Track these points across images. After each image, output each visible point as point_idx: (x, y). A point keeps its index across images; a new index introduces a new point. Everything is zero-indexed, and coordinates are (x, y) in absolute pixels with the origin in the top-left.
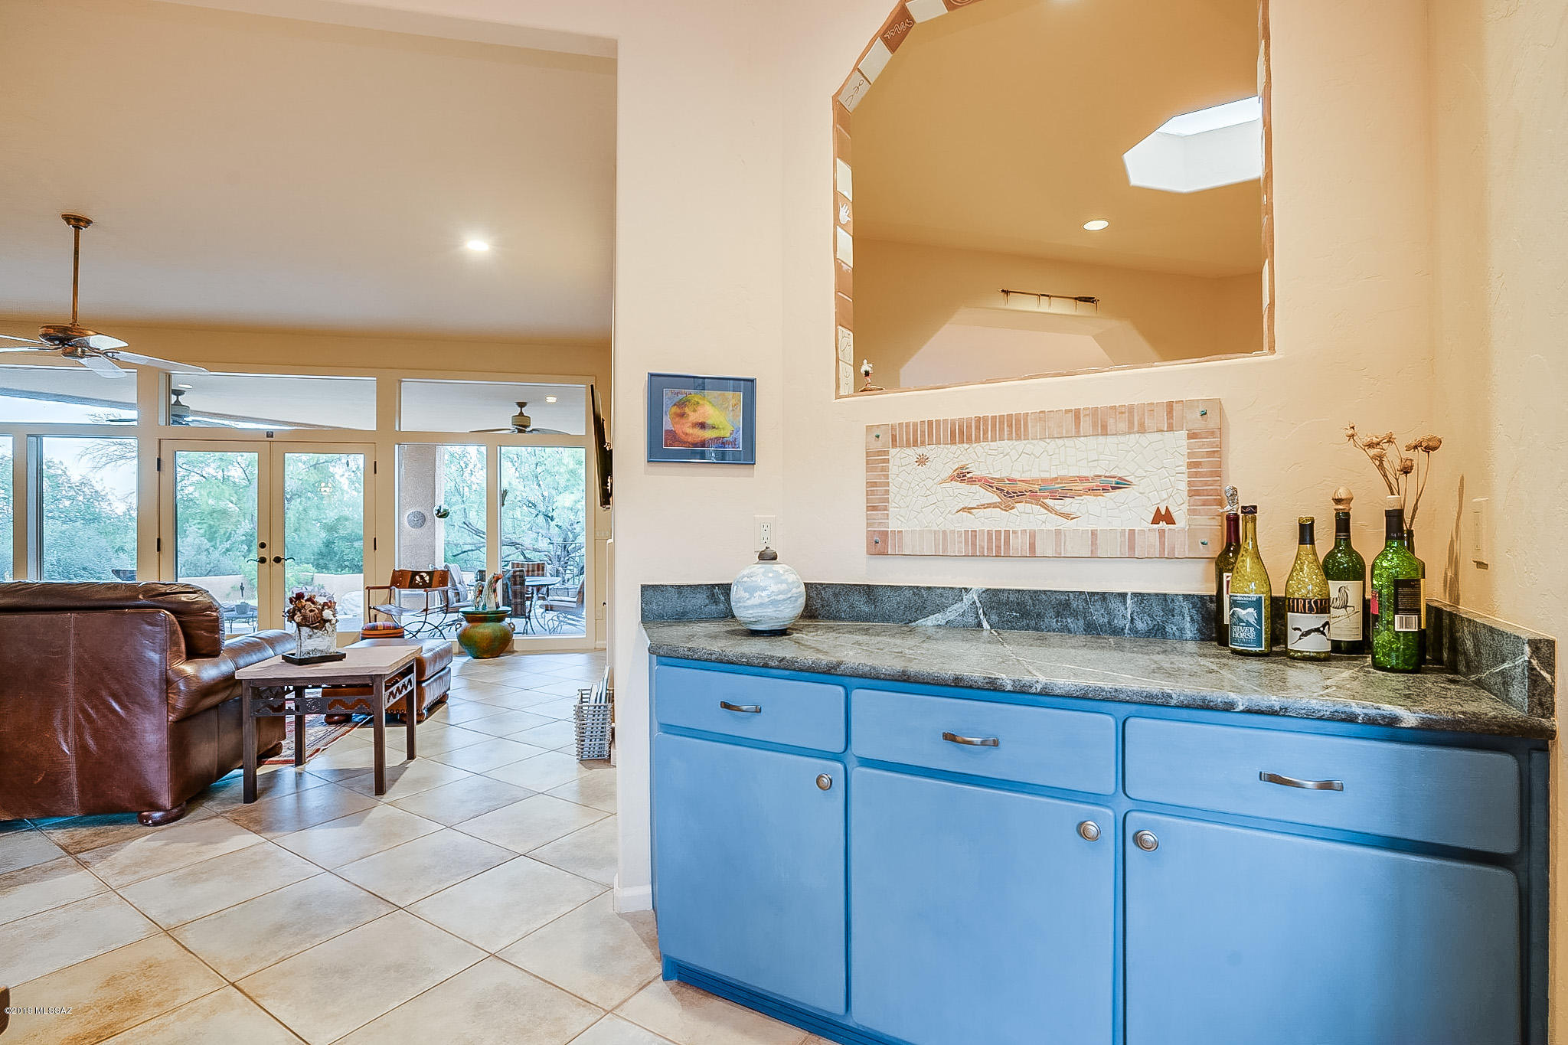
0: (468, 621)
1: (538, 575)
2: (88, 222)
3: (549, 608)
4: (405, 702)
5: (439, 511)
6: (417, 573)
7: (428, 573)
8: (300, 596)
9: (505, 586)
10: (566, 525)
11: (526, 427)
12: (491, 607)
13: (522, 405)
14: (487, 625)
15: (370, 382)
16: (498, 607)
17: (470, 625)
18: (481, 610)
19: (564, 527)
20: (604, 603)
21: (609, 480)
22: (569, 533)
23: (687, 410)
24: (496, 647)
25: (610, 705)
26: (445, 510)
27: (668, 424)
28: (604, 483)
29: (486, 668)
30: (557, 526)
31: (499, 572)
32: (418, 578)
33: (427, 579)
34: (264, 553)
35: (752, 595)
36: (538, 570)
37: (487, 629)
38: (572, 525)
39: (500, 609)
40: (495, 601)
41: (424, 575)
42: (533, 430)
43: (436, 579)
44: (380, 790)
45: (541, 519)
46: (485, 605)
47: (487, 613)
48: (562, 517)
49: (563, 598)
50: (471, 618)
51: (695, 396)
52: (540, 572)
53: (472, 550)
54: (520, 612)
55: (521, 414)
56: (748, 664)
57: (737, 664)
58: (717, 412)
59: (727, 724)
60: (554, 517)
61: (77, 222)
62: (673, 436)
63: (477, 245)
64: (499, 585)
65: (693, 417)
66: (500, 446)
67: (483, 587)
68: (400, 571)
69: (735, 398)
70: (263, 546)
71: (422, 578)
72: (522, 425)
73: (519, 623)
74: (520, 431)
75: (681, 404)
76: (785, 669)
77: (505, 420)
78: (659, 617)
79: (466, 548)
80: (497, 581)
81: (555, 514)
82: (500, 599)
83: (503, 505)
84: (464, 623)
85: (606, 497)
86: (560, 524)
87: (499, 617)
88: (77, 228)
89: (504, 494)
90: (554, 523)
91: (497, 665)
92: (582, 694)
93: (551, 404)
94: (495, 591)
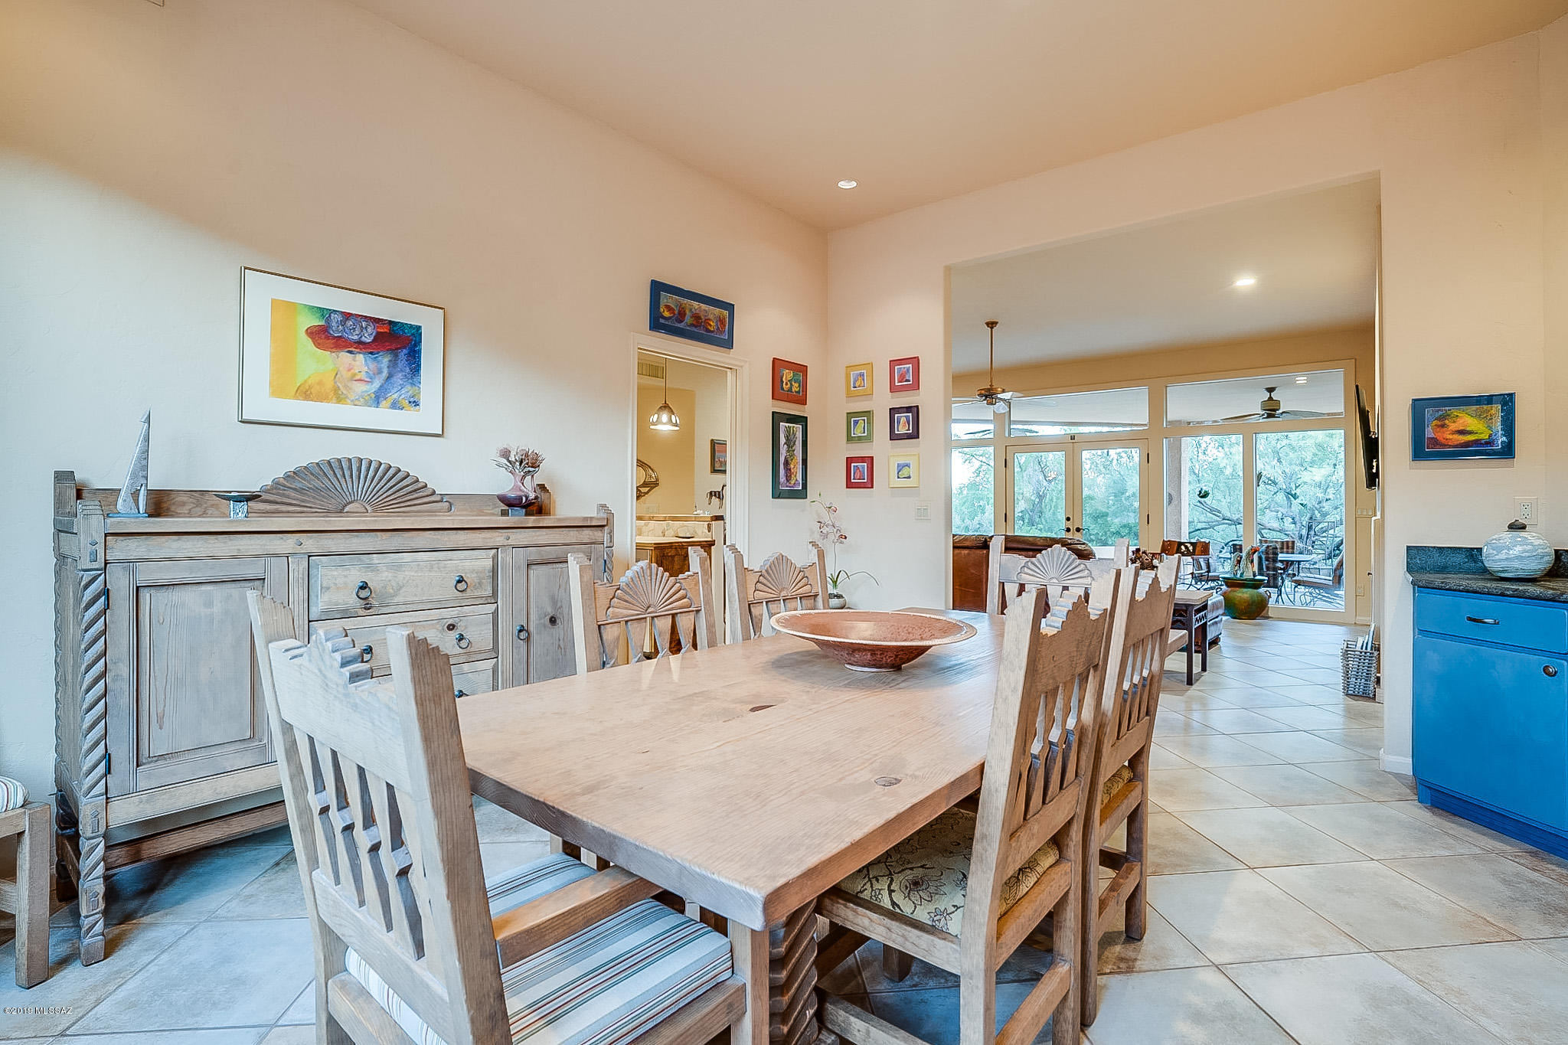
0: (1228, 586)
1: (1287, 553)
2: (996, 323)
3: (1298, 583)
4: (1201, 630)
5: (1200, 492)
6: (1183, 544)
7: (1192, 544)
8: (1138, 550)
9: (1260, 558)
10: (1311, 503)
11: (1275, 410)
12: (1249, 575)
13: (1271, 390)
14: (1246, 590)
15: (1143, 392)
16: (1254, 575)
17: (1230, 589)
18: (1238, 576)
19: (1309, 505)
20: (1369, 574)
21: (1374, 464)
22: (1316, 512)
23: (1447, 422)
24: (1255, 611)
25: (1376, 653)
26: (1205, 492)
27: (1429, 433)
28: (1369, 466)
29: (1244, 626)
30: (1302, 504)
31: (1256, 544)
32: (1183, 547)
33: (1191, 548)
34: (1069, 524)
35: (1499, 552)
36: (1288, 548)
37: (1245, 594)
38: (1320, 502)
39: (1256, 578)
40: (1250, 571)
41: (1189, 545)
42: (1283, 412)
43: (1198, 549)
44: (1190, 682)
45: (1281, 497)
46: (1242, 574)
47: (1246, 580)
48: (1308, 495)
49: (1316, 576)
50: (1231, 583)
51: (1455, 411)
52: (1290, 550)
53: (1206, 529)
54: (1273, 583)
55: (1270, 398)
56: (1489, 594)
57: (1480, 593)
58: (1476, 421)
59: (1474, 630)
60: (1298, 494)
61: (991, 325)
62: (1434, 442)
63: (1245, 282)
64: (1256, 556)
65: (1453, 427)
66: (1255, 433)
67: (1241, 558)
68: (1169, 541)
69: (1496, 409)
70: (1068, 519)
71: (1186, 547)
72: (1271, 410)
73: (1273, 591)
74: (1270, 416)
75: (1442, 418)
76: (1518, 597)
77: (1253, 403)
78: (1422, 568)
79: (1200, 526)
80: (1254, 553)
81: (1298, 492)
82: (1256, 569)
83: (1259, 485)
84: (1224, 588)
85: (1372, 479)
86: (1304, 502)
87: (1256, 584)
88: (992, 328)
89: (1259, 476)
90: (1299, 501)
91: (1255, 625)
92: (1348, 644)
93: (1302, 386)
94: (1252, 561)
